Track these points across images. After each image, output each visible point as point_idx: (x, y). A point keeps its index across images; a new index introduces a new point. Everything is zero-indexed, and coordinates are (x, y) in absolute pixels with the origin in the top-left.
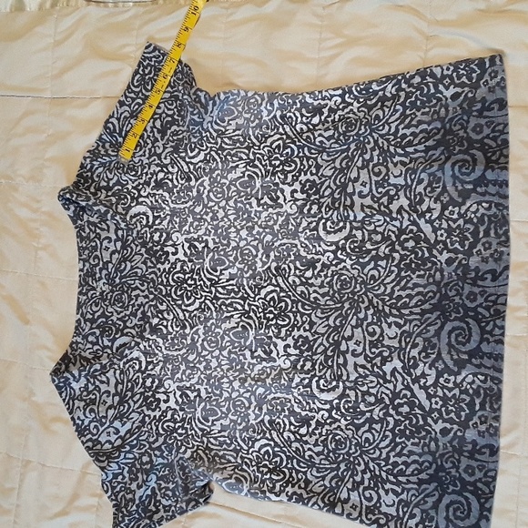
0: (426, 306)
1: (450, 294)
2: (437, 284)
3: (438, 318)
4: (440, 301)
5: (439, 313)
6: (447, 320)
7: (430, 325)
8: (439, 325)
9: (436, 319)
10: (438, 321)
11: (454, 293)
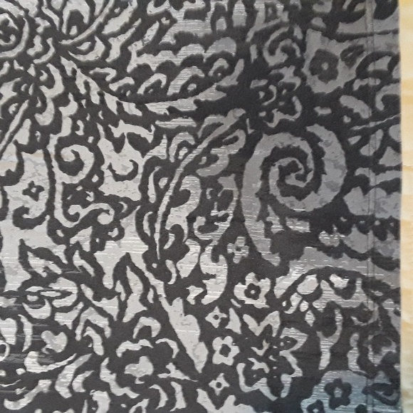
0: (211, 95)
1: (271, 61)
2: (238, 34)
3: (240, 125)
4: (245, 79)
5: (240, 112)
6: (260, 129)
7: (217, 143)
8: (241, 143)
9: (234, 128)
10: (240, 134)
11: (280, 57)
